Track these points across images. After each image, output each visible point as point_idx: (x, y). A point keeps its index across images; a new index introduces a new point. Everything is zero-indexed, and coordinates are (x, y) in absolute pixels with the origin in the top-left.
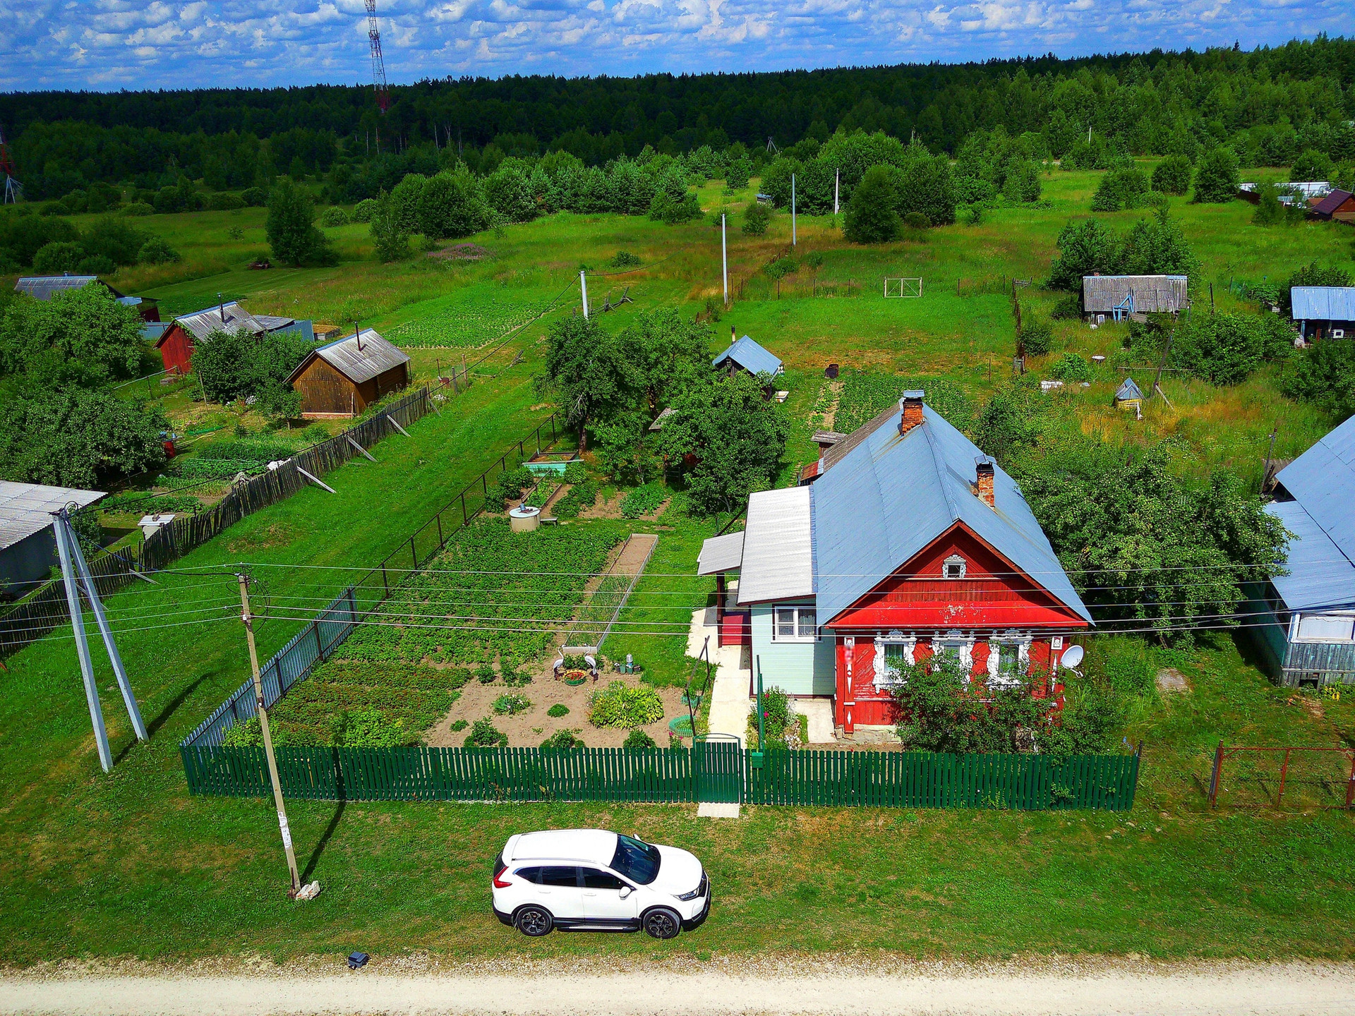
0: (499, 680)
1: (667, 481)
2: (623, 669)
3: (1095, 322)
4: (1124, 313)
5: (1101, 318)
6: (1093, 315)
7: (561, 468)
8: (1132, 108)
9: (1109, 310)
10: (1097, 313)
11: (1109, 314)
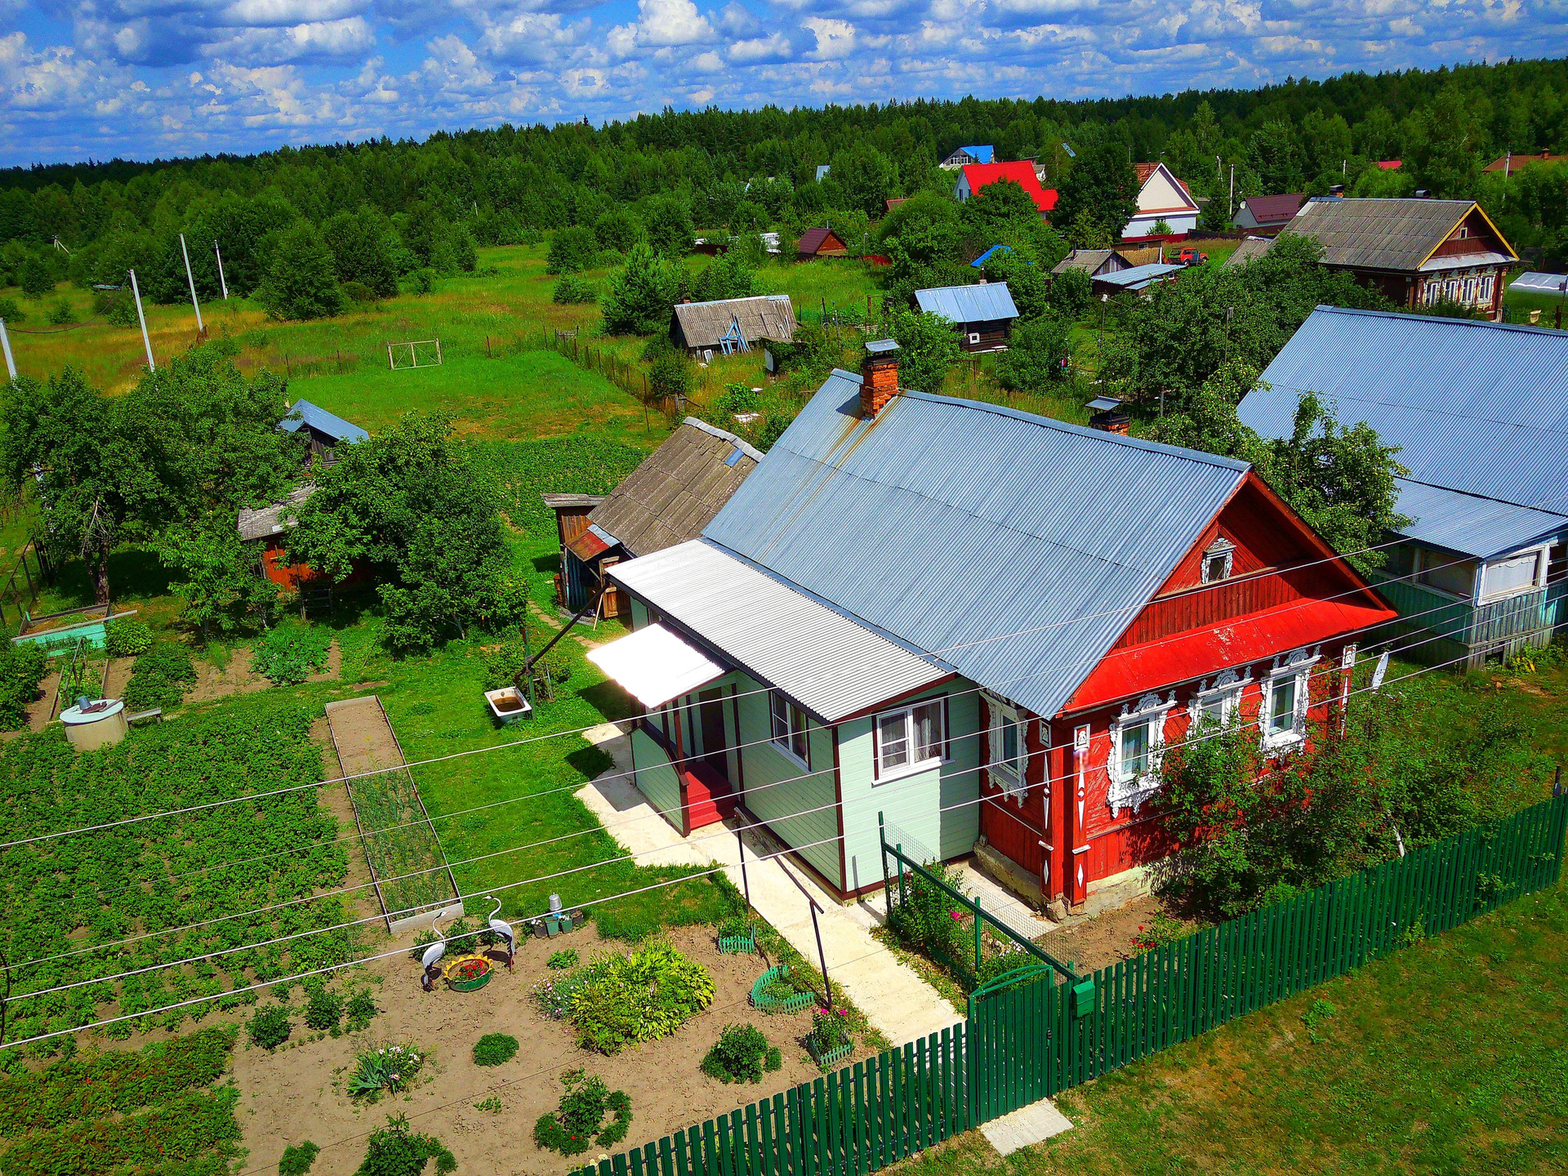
0: (301, 1030)
1: (309, 616)
2: (553, 927)
3: (703, 359)
4: (734, 345)
5: (708, 353)
6: (699, 352)
7: (95, 633)
8: (512, 181)
9: (716, 342)
10: (703, 348)
11: (717, 348)
